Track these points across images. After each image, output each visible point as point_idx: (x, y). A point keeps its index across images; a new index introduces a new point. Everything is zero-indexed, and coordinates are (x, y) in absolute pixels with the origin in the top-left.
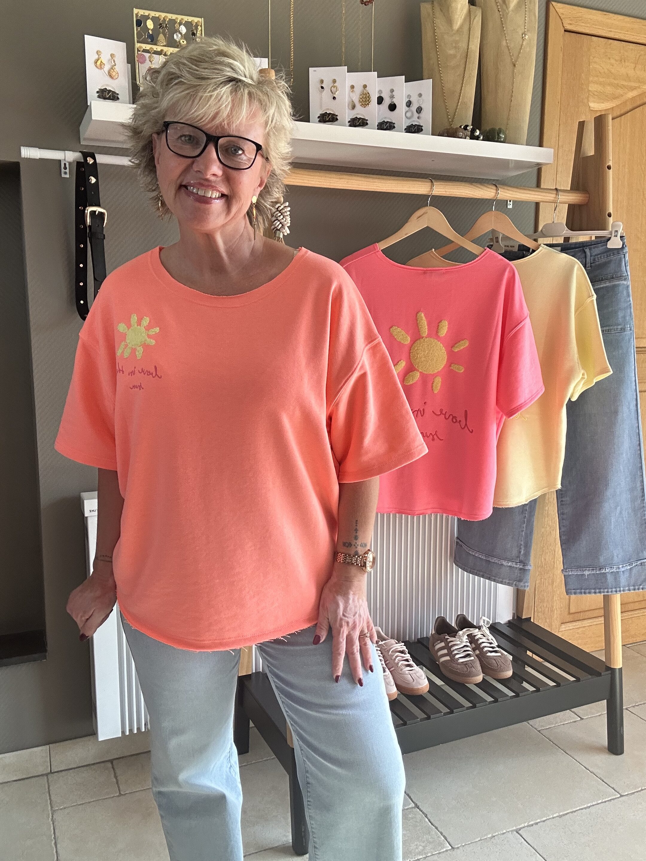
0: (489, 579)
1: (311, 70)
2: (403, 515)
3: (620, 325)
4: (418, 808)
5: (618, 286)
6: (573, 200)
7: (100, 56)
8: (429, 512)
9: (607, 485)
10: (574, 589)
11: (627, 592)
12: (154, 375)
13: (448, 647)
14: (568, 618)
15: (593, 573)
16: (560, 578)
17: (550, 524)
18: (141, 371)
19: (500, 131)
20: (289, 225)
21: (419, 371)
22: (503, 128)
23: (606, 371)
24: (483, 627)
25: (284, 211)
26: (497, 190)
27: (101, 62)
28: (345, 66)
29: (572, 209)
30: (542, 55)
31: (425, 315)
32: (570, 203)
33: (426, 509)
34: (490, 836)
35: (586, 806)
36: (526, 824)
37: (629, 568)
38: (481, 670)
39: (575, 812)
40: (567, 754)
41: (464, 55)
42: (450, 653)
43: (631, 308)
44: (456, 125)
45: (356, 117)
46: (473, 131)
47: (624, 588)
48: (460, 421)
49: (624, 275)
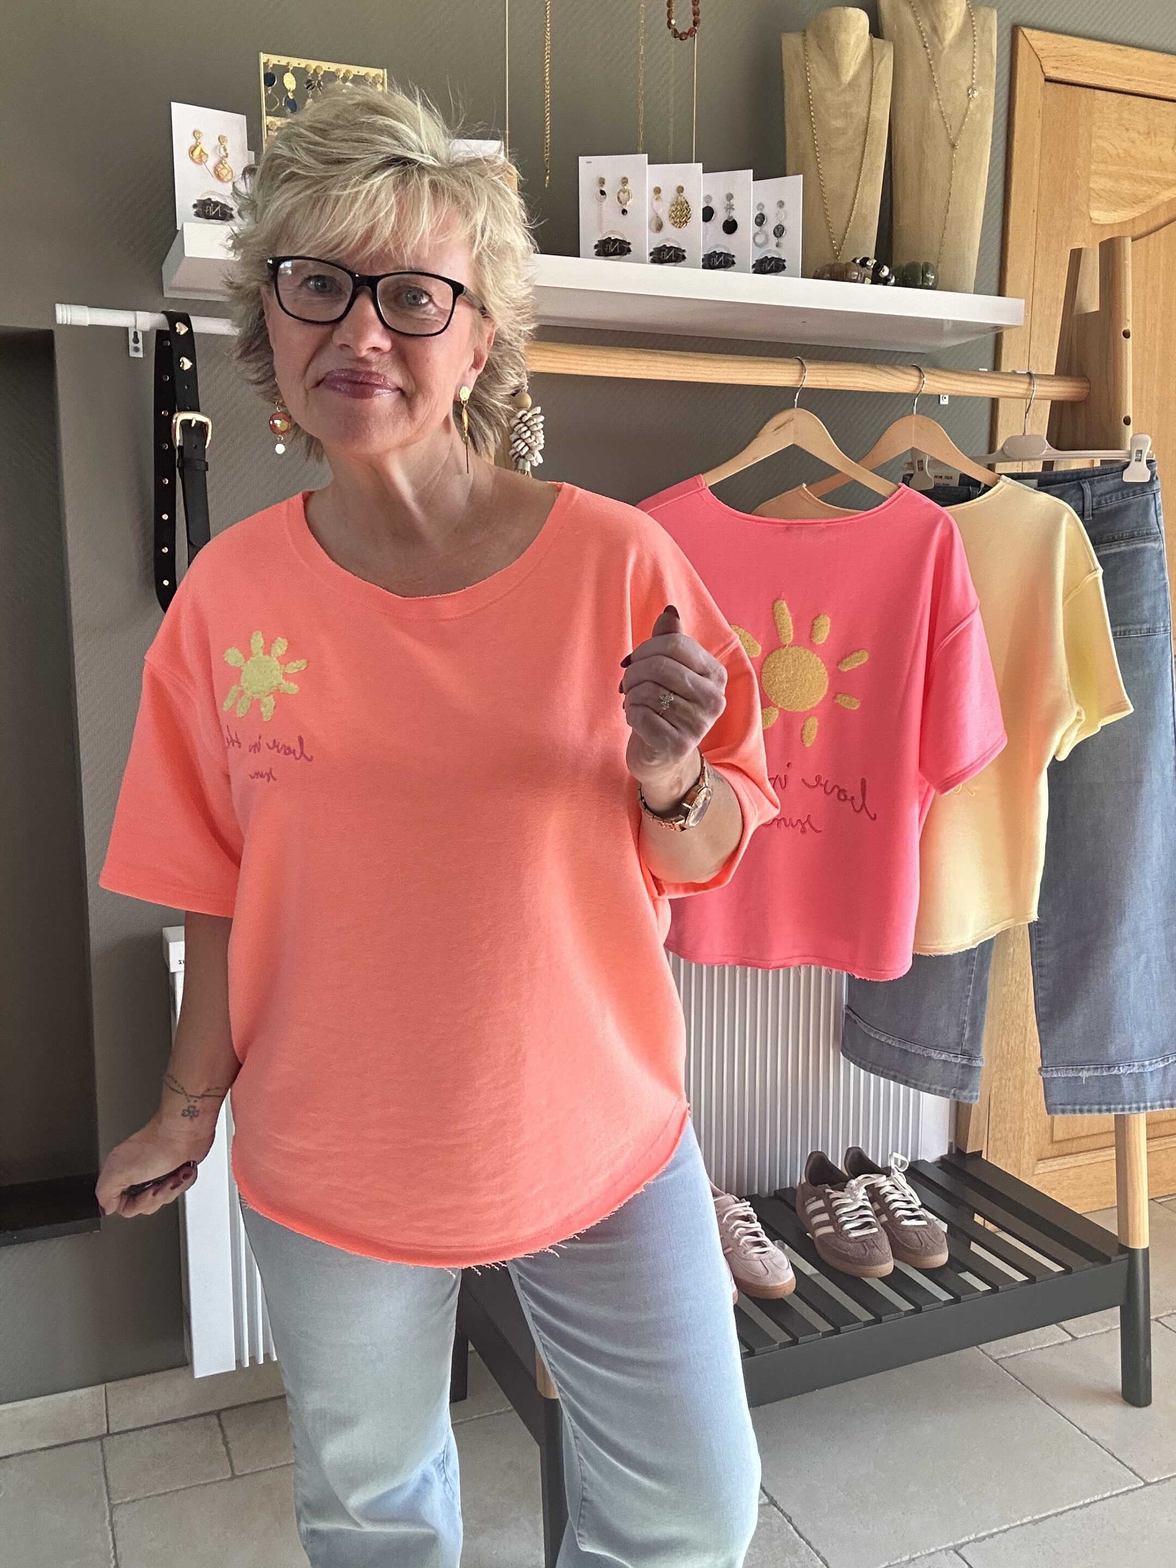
0: (906, 1083)
1: (582, 160)
2: (749, 969)
3: (1145, 622)
4: (775, 1505)
5: (1143, 550)
6: (1059, 394)
7: (199, 141)
8: (796, 962)
9: (1122, 915)
10: (1060, 1104)
11: (1158, 1110)
12: (298, 756)
13: (830, 1209)
14: (1049, 1150)
15: (1095, 1074)
16: (1035, 1083)
17: (1018, 979)
18: (271, 745)
19: (926, 268)
20: (541, 447)
21: (777, 707)
22: (932, 262)
23: (1120, 707)
24: (894, 1172)
25: (532, 423)
26: (920, 378)
27: (202, 151)
28: (643, 153)
29: (1058, 408)
30: (1005, 124)
31: (788, 605)
32: (1055, 399)
33: (791, 958)
34: (906, 1558)
35: (1081, 1503)
36: (972, 1537)
37: (1162, 1065)
38: (891, 1253)
39: (1061, 1513)
40: (1048, 1404)
41: (862, 128)
42: (834, 1221)
43: (1165, 591)
44: (845, 258)
45: (665, 246)
46: (877, 268)
47: (1153, 1104)
48: (852, 798)
49: (1154, 531)
